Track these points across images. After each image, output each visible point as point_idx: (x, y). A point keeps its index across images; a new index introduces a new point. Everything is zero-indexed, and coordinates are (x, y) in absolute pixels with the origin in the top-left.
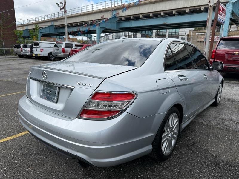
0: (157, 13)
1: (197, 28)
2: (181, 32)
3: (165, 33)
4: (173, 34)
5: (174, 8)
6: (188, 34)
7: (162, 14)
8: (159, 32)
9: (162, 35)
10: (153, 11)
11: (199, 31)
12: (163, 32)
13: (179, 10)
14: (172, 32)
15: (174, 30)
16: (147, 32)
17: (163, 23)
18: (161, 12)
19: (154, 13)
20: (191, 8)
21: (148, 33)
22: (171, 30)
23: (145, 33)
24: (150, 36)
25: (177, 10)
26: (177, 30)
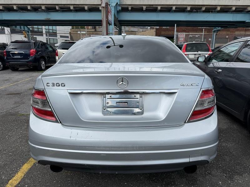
0: (36, 6)
1: (75, 27)
2: (59, 30)
3: (41, 30)
4: (50, 31)
5: (57, 3)
6: (70, 32)
7: (43, 8)
8: (34, 28)
9: (38, 33)
10: (31, 3)
11: (81, 30)
12: (38, 28)
13: (63, 6)
14: (49, 29)
15: (51, 27)
16: (22, 27)
17: (46, 18)
18: (42, 6)
19: (33, 6)
20: (75, 6)
21: (24, 28)
22: (47, 27)
23: (21, 28)
24: (27, 32)
25: (60, 6)
26: (54, 27)
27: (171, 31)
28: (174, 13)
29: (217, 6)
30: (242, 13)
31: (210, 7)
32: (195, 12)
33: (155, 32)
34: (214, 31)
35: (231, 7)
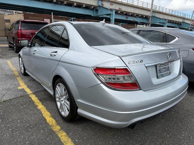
27: (38, 17)
28: (43, 3)
29: (74, 2)
30: (89, 10)
31: (69, 2)
32: (59, 4)
33: (23, 16)
34: (70, 20)
35: (82, 4)
